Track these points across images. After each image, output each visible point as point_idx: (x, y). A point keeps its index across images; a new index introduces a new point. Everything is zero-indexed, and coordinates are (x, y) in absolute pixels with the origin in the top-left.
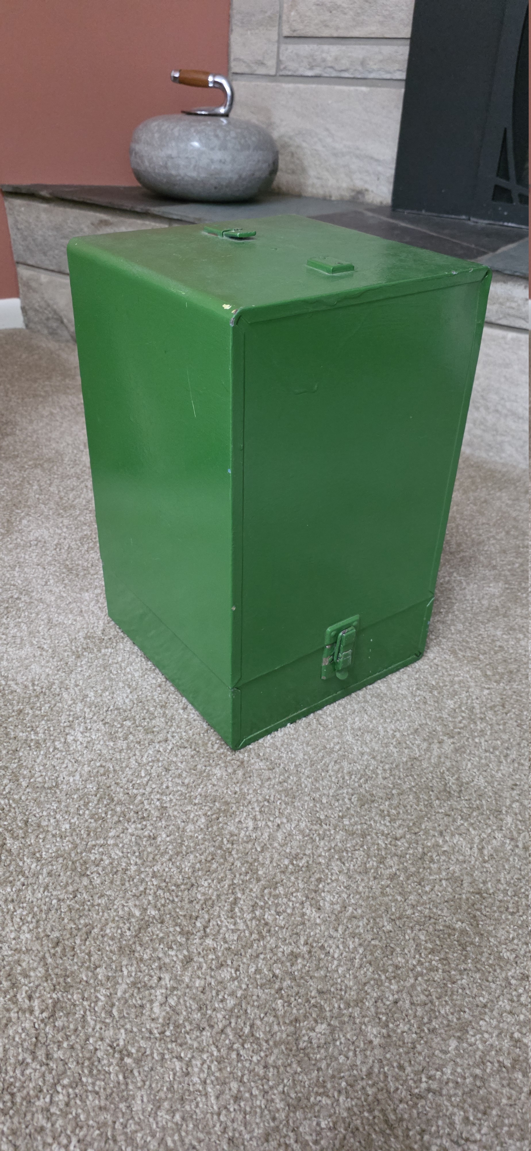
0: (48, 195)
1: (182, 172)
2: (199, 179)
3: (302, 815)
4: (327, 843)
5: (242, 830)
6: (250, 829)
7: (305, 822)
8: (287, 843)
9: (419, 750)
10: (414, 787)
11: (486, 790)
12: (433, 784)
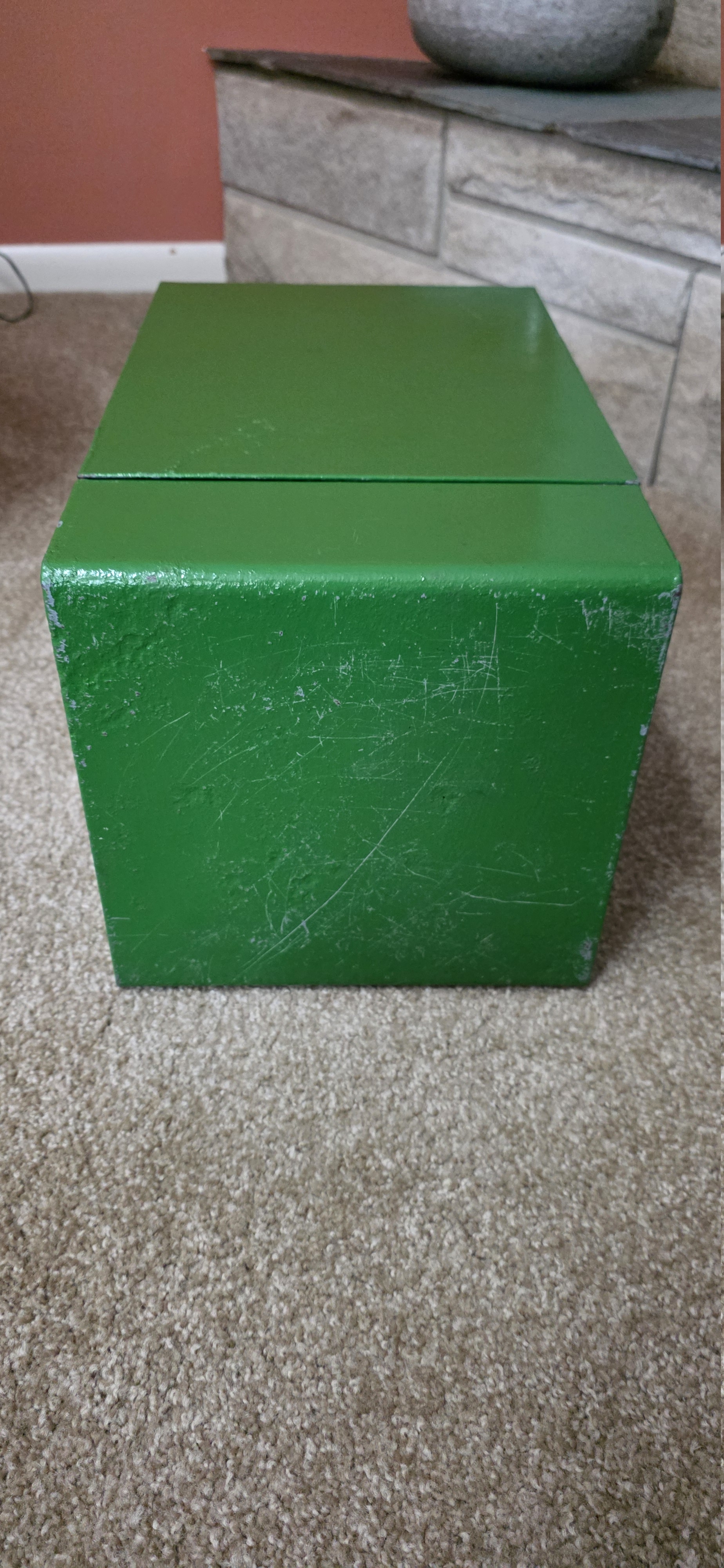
0: (270, 68)
1: (483, 24)
2: (511, 38)
3: (228, 1397)
4: (245, 1495)
5: (91, 1397)
6: (109, 1400)
7: (227, 1418)
8: (163, 1466)
9: (550, 1297)
10: (500, 1395)
11: (666, 1456)
12: (547, 1400)
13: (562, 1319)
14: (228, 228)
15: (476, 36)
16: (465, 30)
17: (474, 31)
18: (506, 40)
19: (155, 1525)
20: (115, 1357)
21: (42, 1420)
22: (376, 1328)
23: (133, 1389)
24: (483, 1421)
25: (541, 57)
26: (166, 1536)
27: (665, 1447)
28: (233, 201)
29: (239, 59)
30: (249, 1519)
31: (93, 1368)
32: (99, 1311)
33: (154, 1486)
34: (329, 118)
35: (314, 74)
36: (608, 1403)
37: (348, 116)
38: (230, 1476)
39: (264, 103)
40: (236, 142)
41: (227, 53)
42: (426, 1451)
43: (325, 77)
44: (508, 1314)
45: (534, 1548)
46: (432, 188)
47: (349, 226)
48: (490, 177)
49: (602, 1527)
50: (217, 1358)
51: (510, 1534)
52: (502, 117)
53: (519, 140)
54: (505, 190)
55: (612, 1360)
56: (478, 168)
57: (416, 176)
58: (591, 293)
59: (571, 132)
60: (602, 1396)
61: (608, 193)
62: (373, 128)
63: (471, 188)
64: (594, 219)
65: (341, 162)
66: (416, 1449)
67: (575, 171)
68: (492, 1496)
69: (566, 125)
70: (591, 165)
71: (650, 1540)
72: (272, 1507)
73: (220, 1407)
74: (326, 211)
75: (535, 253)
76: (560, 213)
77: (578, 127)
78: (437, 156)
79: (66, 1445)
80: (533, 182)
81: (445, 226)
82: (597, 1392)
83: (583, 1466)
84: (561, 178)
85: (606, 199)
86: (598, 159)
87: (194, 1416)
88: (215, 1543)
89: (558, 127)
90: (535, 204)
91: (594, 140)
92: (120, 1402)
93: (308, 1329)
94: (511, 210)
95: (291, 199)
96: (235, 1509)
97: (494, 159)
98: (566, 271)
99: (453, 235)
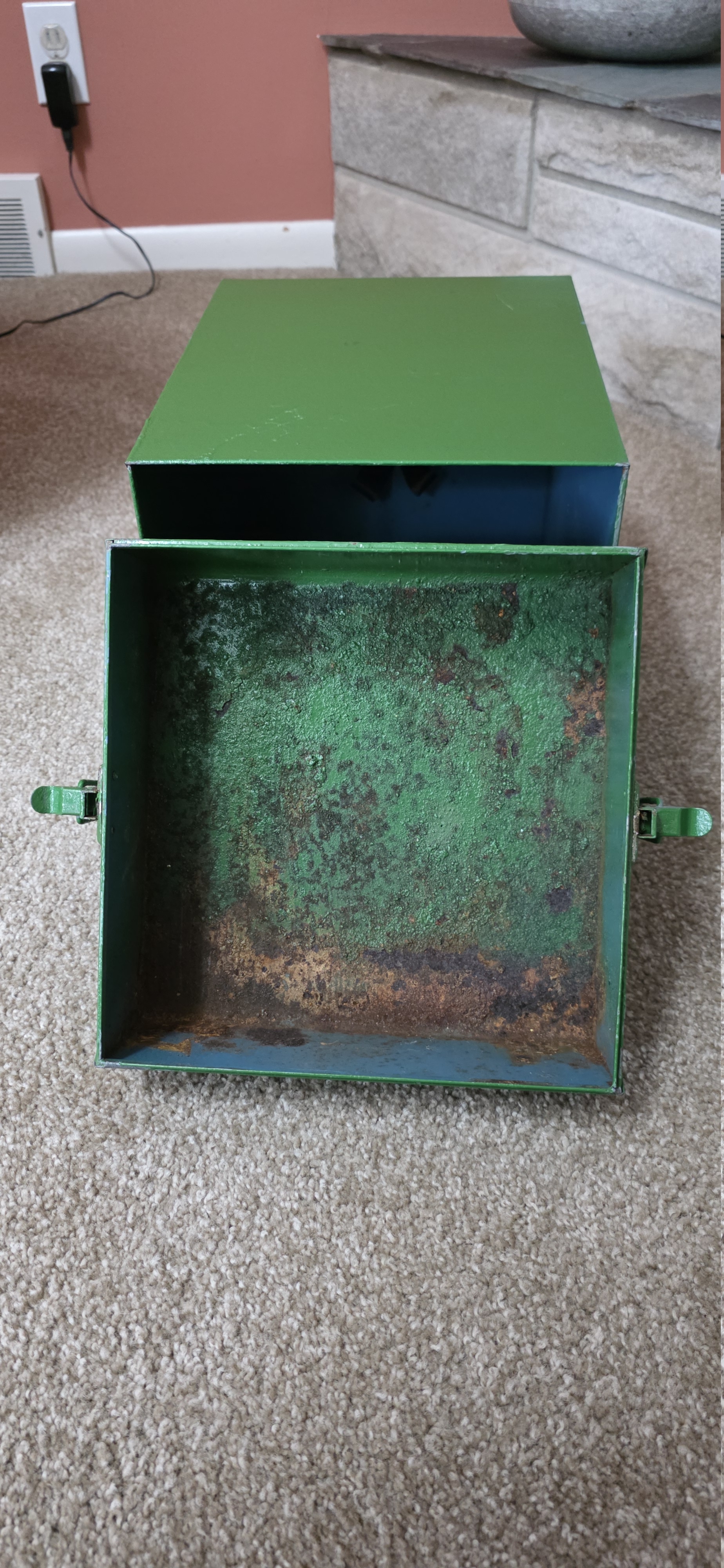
0: (378, 52)
2: (602, 17)
3: (234, 1183)
4: (241, 1252)
5: (128, 1173)
6: (141, 1176)
7: (233, 1197)
8: (179, 1226)
9: (510, 1132)
10: (456, 1200)
11: (590, 1257)
12: (495, 1209)
13: (518, 1148)
14: (338, 206)
15: (568, 16)
16: (558, 11)
17: (565, 13)
18: (597, 19)
19: (168, 1267)
20: (148, 1146)
21: (87, 1186)
22: (361, 1143)
23: (160, 1170)
24: (439, 1218)
25: (630, 34)
26: (176, 1275)
27: (591, 1251)
28: (342, 179)
29: (349, 45)
30: (242, 1270)
31: (131, 1152)
32: (139, 1114)
33: (170, 1241)
34: (431, 100)
35: (418, 58)
36: (547, 1215)
37: (447, 97)
38: (231, 1237)
39: (371, 86)
40: (346, 124)
41: (340, 39)
42: (390, 1235)
43: (428, 60)
44: (471, 1141)
45: (468, 1314)
46: (522, 164)
47: (447, 203)
48: (574, 154)
49: (527, 1304)
50: (229, 1154)
51: (449, 1301)
52: (586, 96)
53: (602, 117)
54: (589, 166)
55: (556, 1183)
56: (564, 146)
57: (509, 154)
58: (666, 263)
59: (648, 108)
60: (542, 1209)
61: (683, 166)
62: (470, 108)
63: (557, 164)
64: (670, 193)
65: (440, 142)
66: (381, 1232)
67: (653, 146)
68: (438, 1273)
69: (644, 101)
70: (669, 141)
71: (566, 1318)
72: (261, 1263)
73: (228, 1189)
74: (426, 189)
75: (615, 225)
76: (638, 187)
77: (655, 104)
78: (527, 134)
79: (105, 1205)
80: (613, 157)
81: (534, 201)
82: (539, 1206)
83: (519, 1260)
84: (639, 154)
85: (681, 173)
86: (674, 135)
87: (206, 1193)
88: (213, 1284)
89: (637, 105)
90: (615, 178)
91: (670, 117)
92: (149, 1179)
93: (304, 1139)
94: (595, 184)
95: (394, 178)
96: (233, 1261)
97: (578, 135)
98: (644, 243)
99: (541, 210)
